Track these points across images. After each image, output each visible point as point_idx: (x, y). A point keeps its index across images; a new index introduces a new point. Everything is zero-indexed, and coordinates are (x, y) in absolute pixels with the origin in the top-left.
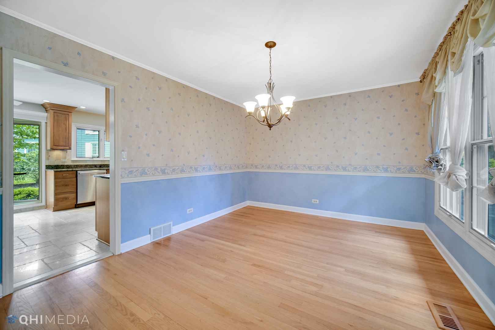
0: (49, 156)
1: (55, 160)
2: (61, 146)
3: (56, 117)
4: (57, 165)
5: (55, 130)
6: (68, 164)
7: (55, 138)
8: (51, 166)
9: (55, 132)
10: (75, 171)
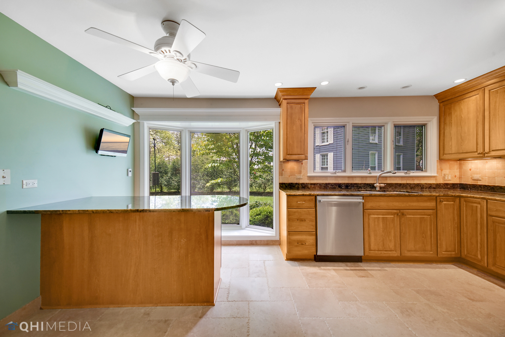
0: (283, 170)
1: (289, 176)
2: (296, 155)
3: (289, 110)
4: (292, 183)
5: (288, 130)
6: (304, 182)
7: (288, 142)
8: (284, 183)
9: (288, 133)
10: (313, 195)
